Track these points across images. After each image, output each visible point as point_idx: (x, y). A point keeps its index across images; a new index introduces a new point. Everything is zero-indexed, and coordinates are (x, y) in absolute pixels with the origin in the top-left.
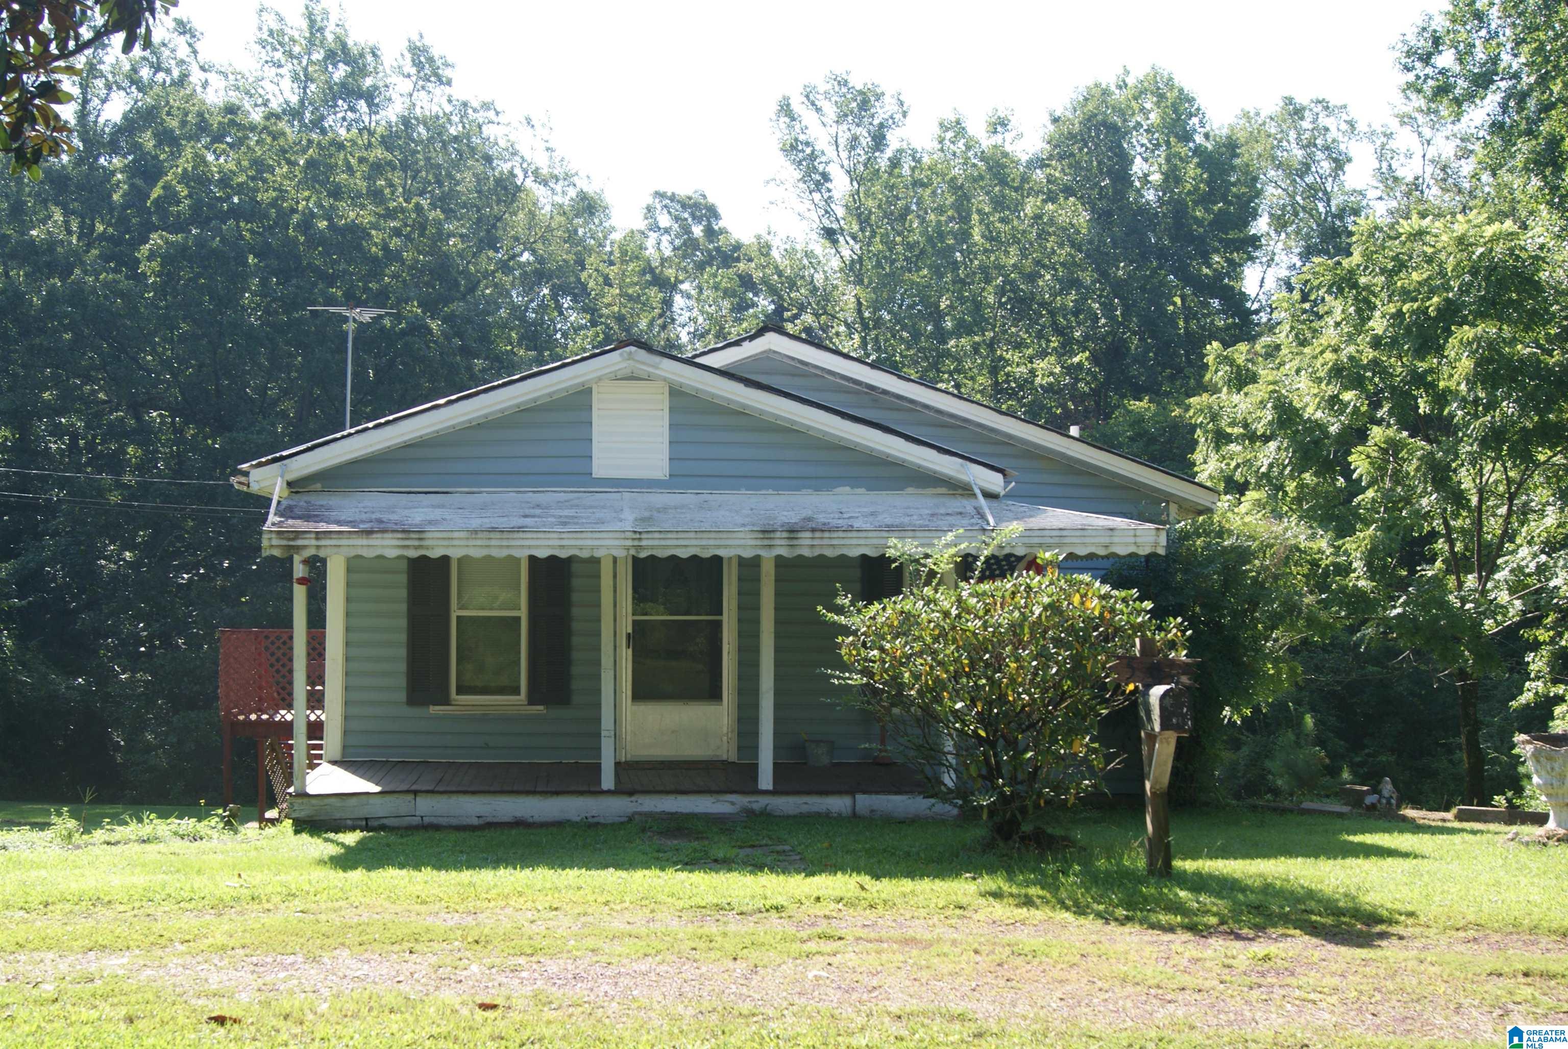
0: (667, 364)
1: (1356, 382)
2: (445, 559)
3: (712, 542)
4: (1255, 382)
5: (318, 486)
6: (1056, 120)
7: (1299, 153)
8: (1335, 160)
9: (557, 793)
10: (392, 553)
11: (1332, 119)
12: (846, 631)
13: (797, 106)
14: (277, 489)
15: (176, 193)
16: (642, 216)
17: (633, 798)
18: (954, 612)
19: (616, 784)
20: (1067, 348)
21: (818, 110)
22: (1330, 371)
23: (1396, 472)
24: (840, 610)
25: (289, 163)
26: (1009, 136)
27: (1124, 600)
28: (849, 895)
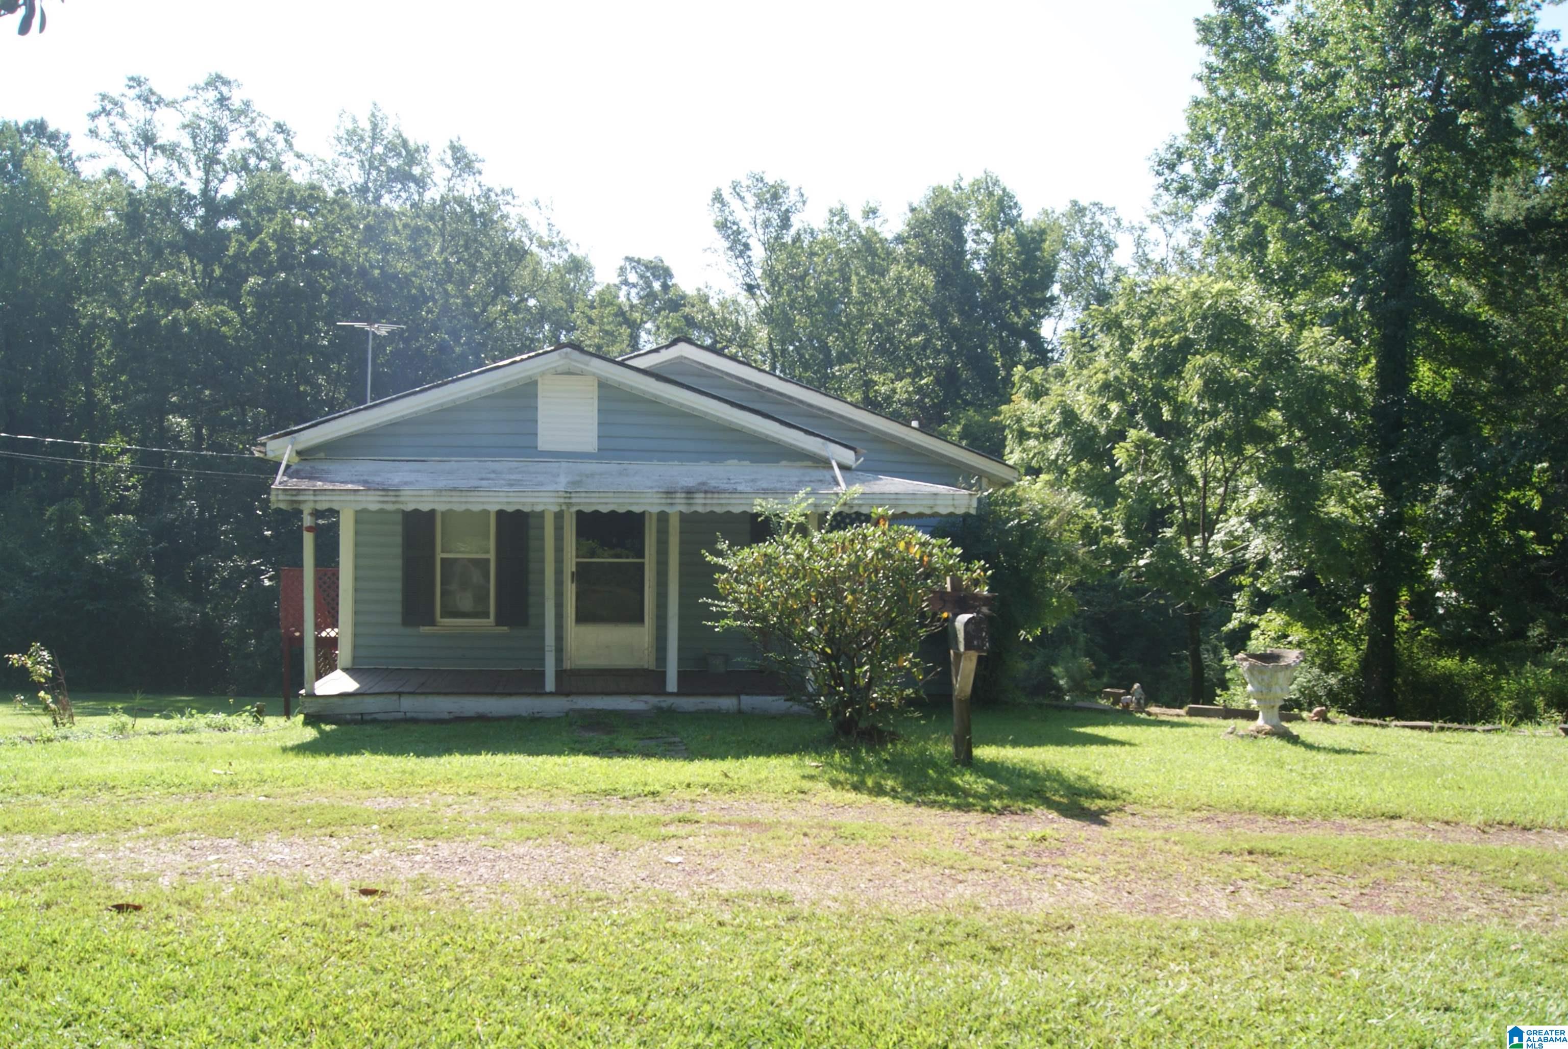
0: (596, 362)
1: (1120, 396)
2: (432, 512)
3: (627, 501)
4: (1047, 394)
5: (322, 455)
6: (913, 210)
7: (1082, 240)
8: (1107, 246)
9: (510, 694)
10: (374, 507)
11: (1105, 216)
12: (723, 569)
13: (727, 195)
14: (286, 457)
15: (268, 248)
16: (616, 275)
17: (570, 698)
18: (806, 555)
19: (557, 686)
20: (917, 373)
21: (742, 199)
22: (1100, 388)
23: (1145, 462)
24: (720, 554)
25: (352, 226)
26: (878, 221)
27: (941, 547)
28: (716, 781)
